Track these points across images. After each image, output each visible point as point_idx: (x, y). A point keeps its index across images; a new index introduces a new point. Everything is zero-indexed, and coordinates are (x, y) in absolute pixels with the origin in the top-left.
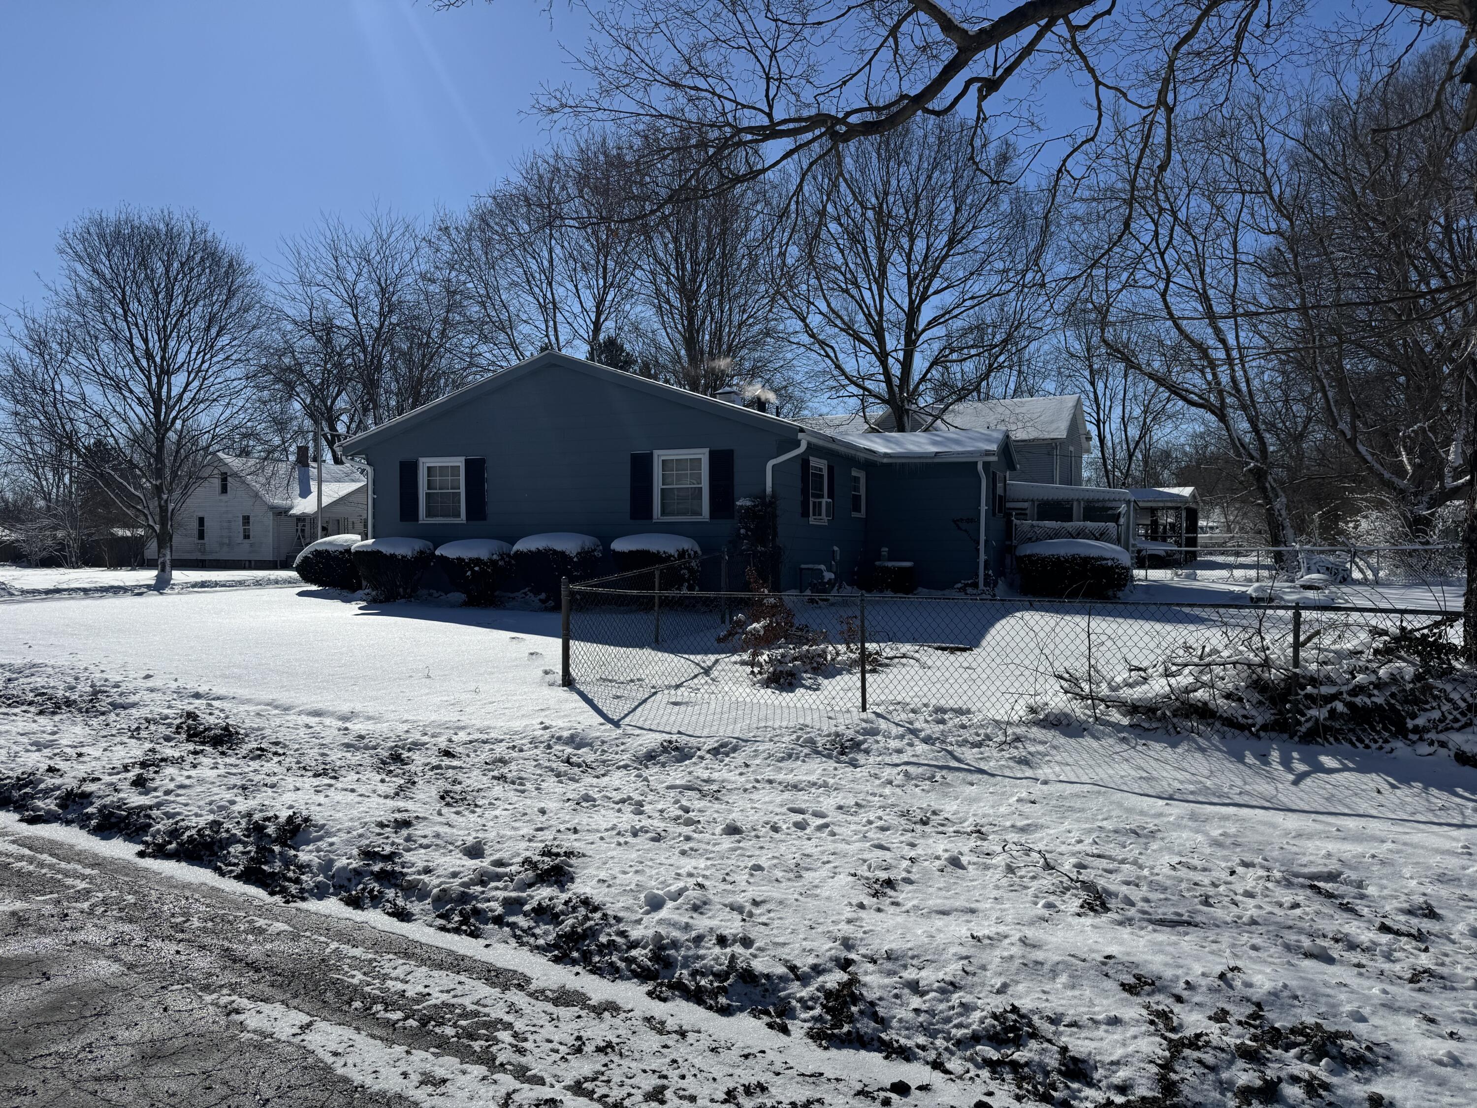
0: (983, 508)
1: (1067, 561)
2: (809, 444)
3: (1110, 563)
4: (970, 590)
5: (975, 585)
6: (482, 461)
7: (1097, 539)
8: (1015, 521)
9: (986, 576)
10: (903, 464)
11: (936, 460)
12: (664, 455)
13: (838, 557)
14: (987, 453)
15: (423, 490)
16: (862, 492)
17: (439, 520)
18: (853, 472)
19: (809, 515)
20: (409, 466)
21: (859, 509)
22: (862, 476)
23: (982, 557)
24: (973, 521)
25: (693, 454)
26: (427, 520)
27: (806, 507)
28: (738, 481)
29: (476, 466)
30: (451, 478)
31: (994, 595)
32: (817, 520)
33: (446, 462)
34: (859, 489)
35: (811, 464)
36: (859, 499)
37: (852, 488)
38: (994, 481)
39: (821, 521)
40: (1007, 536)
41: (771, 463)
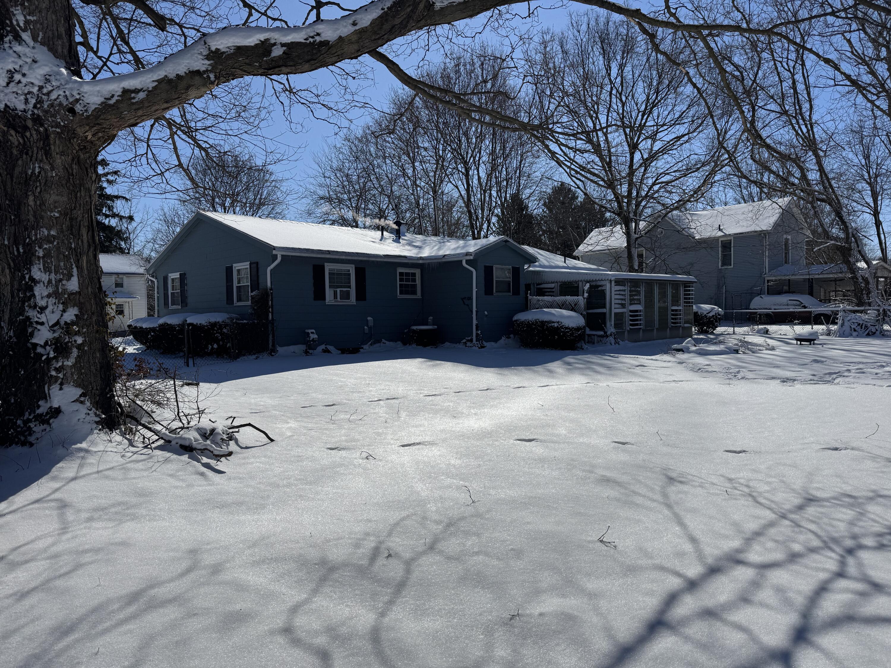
0: (475, 290)
1: (533, 324)
2: (282, 255)
3: (556, 325)
4: (469, 344)
5: (471, 341)
6: (185, 274)
7: (561, 308)
8: (530, 297)
9: (477, 335)
10: (429, 264)
11: (444, 260)
12: (237, 266)
13: (371, 324)
14: (467, 254)
15: (170, 291)
16: (418, 282)
17: (175, 307)
18: (400, 270)
19: (324, 299)
20: (165, 279)
21: (414, 293)
22: (418, 272)
23: (475, 322)
24: (471, 299)
25: (246, 265)
26: (171, 307)
27: (320, 294)
28: (261, 280)
29: (183, 277)
30: (177, 284)
31: (482, 347)
32: (340, 302)
33: (176, 275)
34: (414, 280)
35: (328, 267)
36: (415, 286)
37: (401, 280)
38: (488, 271)
39: (346, 302)
40: (526, 307)
41: (269, 269)
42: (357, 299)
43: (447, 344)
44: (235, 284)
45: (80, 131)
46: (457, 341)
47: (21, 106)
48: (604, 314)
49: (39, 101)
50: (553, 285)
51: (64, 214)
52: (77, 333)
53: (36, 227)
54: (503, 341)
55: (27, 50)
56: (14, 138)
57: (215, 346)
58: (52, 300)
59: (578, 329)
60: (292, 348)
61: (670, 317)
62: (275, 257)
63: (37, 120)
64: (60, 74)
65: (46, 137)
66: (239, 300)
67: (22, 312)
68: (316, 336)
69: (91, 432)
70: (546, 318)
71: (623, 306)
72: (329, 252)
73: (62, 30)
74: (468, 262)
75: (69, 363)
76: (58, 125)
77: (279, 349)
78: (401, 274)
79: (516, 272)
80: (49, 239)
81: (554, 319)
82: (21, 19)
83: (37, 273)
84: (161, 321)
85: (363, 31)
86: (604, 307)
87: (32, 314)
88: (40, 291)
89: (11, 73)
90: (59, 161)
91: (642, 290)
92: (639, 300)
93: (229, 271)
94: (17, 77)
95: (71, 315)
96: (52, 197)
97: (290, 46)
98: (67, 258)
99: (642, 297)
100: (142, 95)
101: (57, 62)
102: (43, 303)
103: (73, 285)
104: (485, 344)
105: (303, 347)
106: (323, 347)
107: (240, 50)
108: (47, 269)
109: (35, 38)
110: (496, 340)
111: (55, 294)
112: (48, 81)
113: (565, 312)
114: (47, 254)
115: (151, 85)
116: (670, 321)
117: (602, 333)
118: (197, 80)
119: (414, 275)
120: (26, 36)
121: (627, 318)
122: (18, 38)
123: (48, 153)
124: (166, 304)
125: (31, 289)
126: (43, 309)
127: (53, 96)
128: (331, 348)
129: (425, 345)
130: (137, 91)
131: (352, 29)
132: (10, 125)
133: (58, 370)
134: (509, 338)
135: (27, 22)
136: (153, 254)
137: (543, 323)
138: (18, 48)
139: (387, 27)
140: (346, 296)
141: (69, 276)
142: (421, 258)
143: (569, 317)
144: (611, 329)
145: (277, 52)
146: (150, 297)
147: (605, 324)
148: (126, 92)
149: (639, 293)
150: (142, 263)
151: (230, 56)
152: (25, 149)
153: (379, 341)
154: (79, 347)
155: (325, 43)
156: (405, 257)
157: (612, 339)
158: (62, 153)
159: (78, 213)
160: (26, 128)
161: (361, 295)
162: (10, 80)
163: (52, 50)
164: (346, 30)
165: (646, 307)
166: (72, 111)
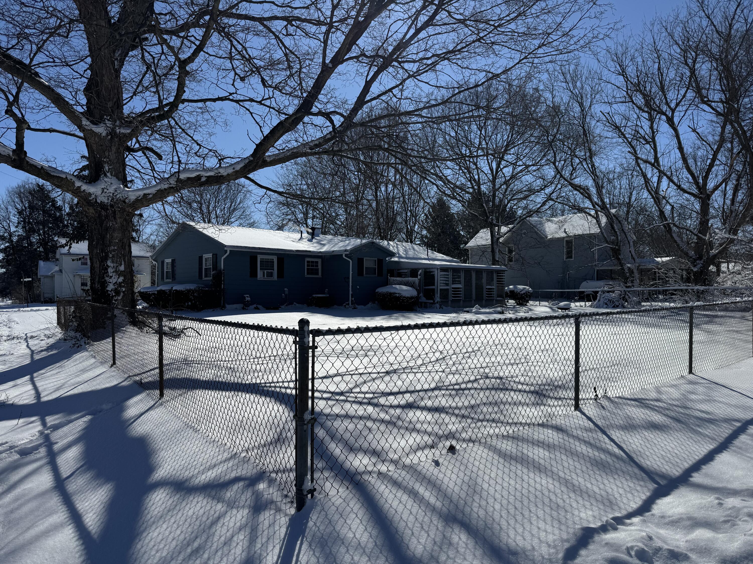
0: (351, 273)
2: (230, 250)
3: (398, 295)
4: (347, 306)
5: (348, 304)
6: (175, 260)
7: (403, 285)
8: (389, 278)
9: (352, 301)
11: (333, 254)
12: (205, 256)
13: (287, 293)
14: (346, 251)
15: (165, 270)
16: (320, 267)
17: (168, 280)
18: (307, 259)
19: (257, 276)
20: (163, 262)
21: (317, 274)
22: (319, 261)
23: (351, 293)
24: (349, 278)
25: (210, 256)
26: (166, 280)
27: (254, 273)
28: (218, 265)
29: (173, 261)
30: (170, 266)
31: (355, 308)
32: (266, 278)
33: (169, 261)
34: (317, 266)
35: (259, 257)
36: (318, 269)
37: (308, 266)
38: (360, 262)
39: (270, 279)
40: (386, 283)
41: (223, 258)
42: (278, 277)
43: (335, 306)
44: (204, 267)
45: (127, 209)
46: (340, 304)
47: (106, 201)
48: (434, 289)
49: (113, 199)
50: (406, 271)
51: (120, 241)
52: (124, 287)
53: (110, 246)
54: (370, 305)
55: (109, 180)
56: (103, 213)
57: (190, 303)
58: (114, 274)
59: (412, 298)
60: (235, 306)
61: (485, 293)
62: (226, 251)
63: (112, 206)
64: (120, 187)
65: (114, 212)
66: (206, 276)
67: (104, 278)
68: (249, 299)
69: (127, 325)
70: (392, 291)
71: (447, 285)
72: (259, 248)
73: (121, 169)
74: (346, 255)
75: (120, 298)
76: (119, 207)
77: (227, 306)
78: (308, 262)
79: (380, 262)
80: (114, 251)
81: (397, 292)
82: (107, 168)
83: (109, 263)
84: (159, 288)
85: (237, 172)
86: (434, 285)
87: (107, 279)
88: (110, 270)
89: (103, 189)
90: (119, 221)
91: (462, 275)
92: (460, 281)
93: (201, 258)
94: (105, 190)
95: (121, 279)
96: (116, 235)
97: (208, 177)
98: (120, 258)
99: (462, 279)
100: (151, 196)
101: (119, 182)
102: (111, 275)
103: (122, 268)
104: (357, 306)
105: (241, 305)
106: (255, 306)
107: (189, 179)
108: (113, 262)
109: (111, 175)
110: (365, 304)
111: (116, 271)
112: (116, 191)
113: (404, 287)
114: (113, 256)
115: (154, 192)
116: (485, 295)
117: (432, 301)
118: (172, 190)
119: (317, 262)
120: (109, 174)
121: (450, 293)
122: (106, 175)
123: (115, 218)
124: (163, 278)
125: (107, 269)
126: (111, 277)
127: (118, 197)
128: (259, 306)
129: (320, 307)
130: (149, 194)
131: (233, 171)
132: (102, 208)
133: (115, 300)
134: (374, 303)
135: (109, 169)
136: (157, 243)
137: (391, 294)
138: (106, 179)
139: (247, 170)
140: (270, 275)
141: (121, 265)
142: (320, 252)
143: (406, 290)
144: (438, 298)
145: (203, 179)
146: (153, 274)
147: (434, 295)
148: (145, 195)
149: (459, 277)
150: (148, 249)
151: (185, 181)
152: (107, 217)
153: (292, 304)
154: (123, 292)
155: (222, 176)
156: (310, 251)
157: (438, 305)
158: (120, 218)
159: (125, 240)
160: (108, 209)
161: (280, 274)
162: (103, 192)
163: (118, 178)
164: (230, 171)
165: (465, 286)
166: (124, 202)
